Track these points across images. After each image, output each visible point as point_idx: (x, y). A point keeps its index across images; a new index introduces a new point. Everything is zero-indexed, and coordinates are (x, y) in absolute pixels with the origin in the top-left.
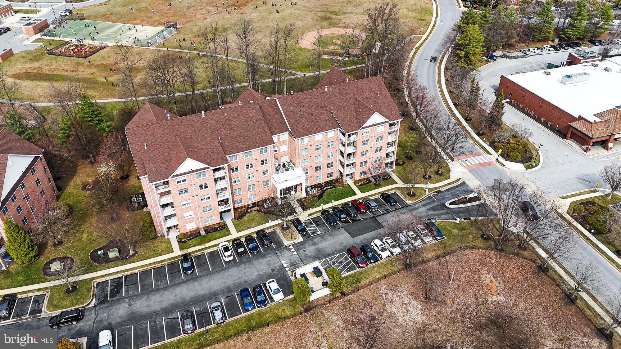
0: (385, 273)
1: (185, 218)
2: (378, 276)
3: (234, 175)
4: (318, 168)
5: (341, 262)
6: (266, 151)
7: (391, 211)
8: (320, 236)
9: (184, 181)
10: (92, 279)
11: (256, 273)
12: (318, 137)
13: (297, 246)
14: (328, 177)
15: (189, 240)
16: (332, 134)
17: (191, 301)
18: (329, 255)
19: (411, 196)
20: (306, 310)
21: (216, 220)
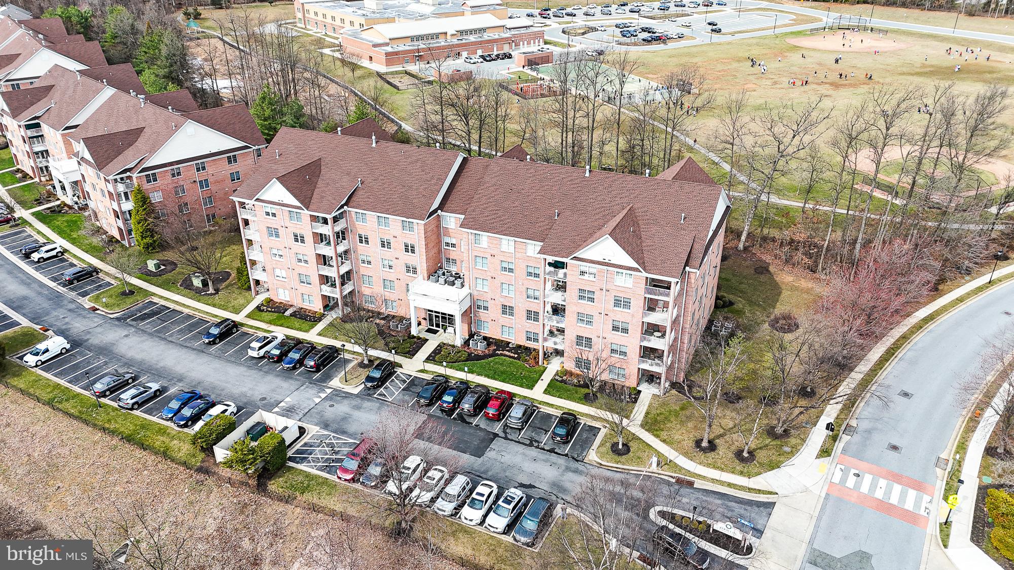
0: (352, 511)
1: (278, 278)
2: (338, 508)
3: (361, 248)
4: (507, 310)
5: (337, 453)
6: (411, 229)
7: (537, 447)
8: (381, 403)
9: (274, 215)
10: (154, 294)
11: (244, 389)
12: (507, 244)
13: (338, 394)
14: (529, 339)
15: (267, 311)
16: (533, 248)
17: (156, 370)
18: (344, 432)
19: (613, 451)
20: (200, 470)
21: (317, 306)
